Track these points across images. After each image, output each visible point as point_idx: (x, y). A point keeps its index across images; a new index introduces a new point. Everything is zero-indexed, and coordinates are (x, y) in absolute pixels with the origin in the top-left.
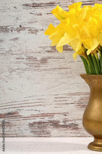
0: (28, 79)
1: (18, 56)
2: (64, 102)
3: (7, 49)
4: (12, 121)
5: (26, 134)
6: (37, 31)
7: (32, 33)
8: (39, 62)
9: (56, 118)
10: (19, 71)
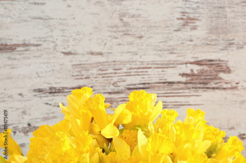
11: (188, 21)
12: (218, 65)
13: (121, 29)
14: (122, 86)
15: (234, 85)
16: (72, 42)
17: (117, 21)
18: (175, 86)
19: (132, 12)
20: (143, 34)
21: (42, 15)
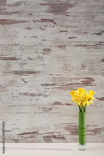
0: (43, 117)
1: (38, 107)
2: (59, 127)
3: (34, 104)
4: (35, 135)
5: (41, 141)
6: (47, 96)
7: (45, 97)
8: (48, 110)
9: (55, 134)
10: (39, 113)
11: (83, 67)
12: (91, 79)
13: (65, 68)
14: (65, 84)
15: (95, 85)
16: (52, 72)
17: (64, 66)
18: (79, 84)
19: (69, 64)
20: (71, 70)
21: (43, 64)
